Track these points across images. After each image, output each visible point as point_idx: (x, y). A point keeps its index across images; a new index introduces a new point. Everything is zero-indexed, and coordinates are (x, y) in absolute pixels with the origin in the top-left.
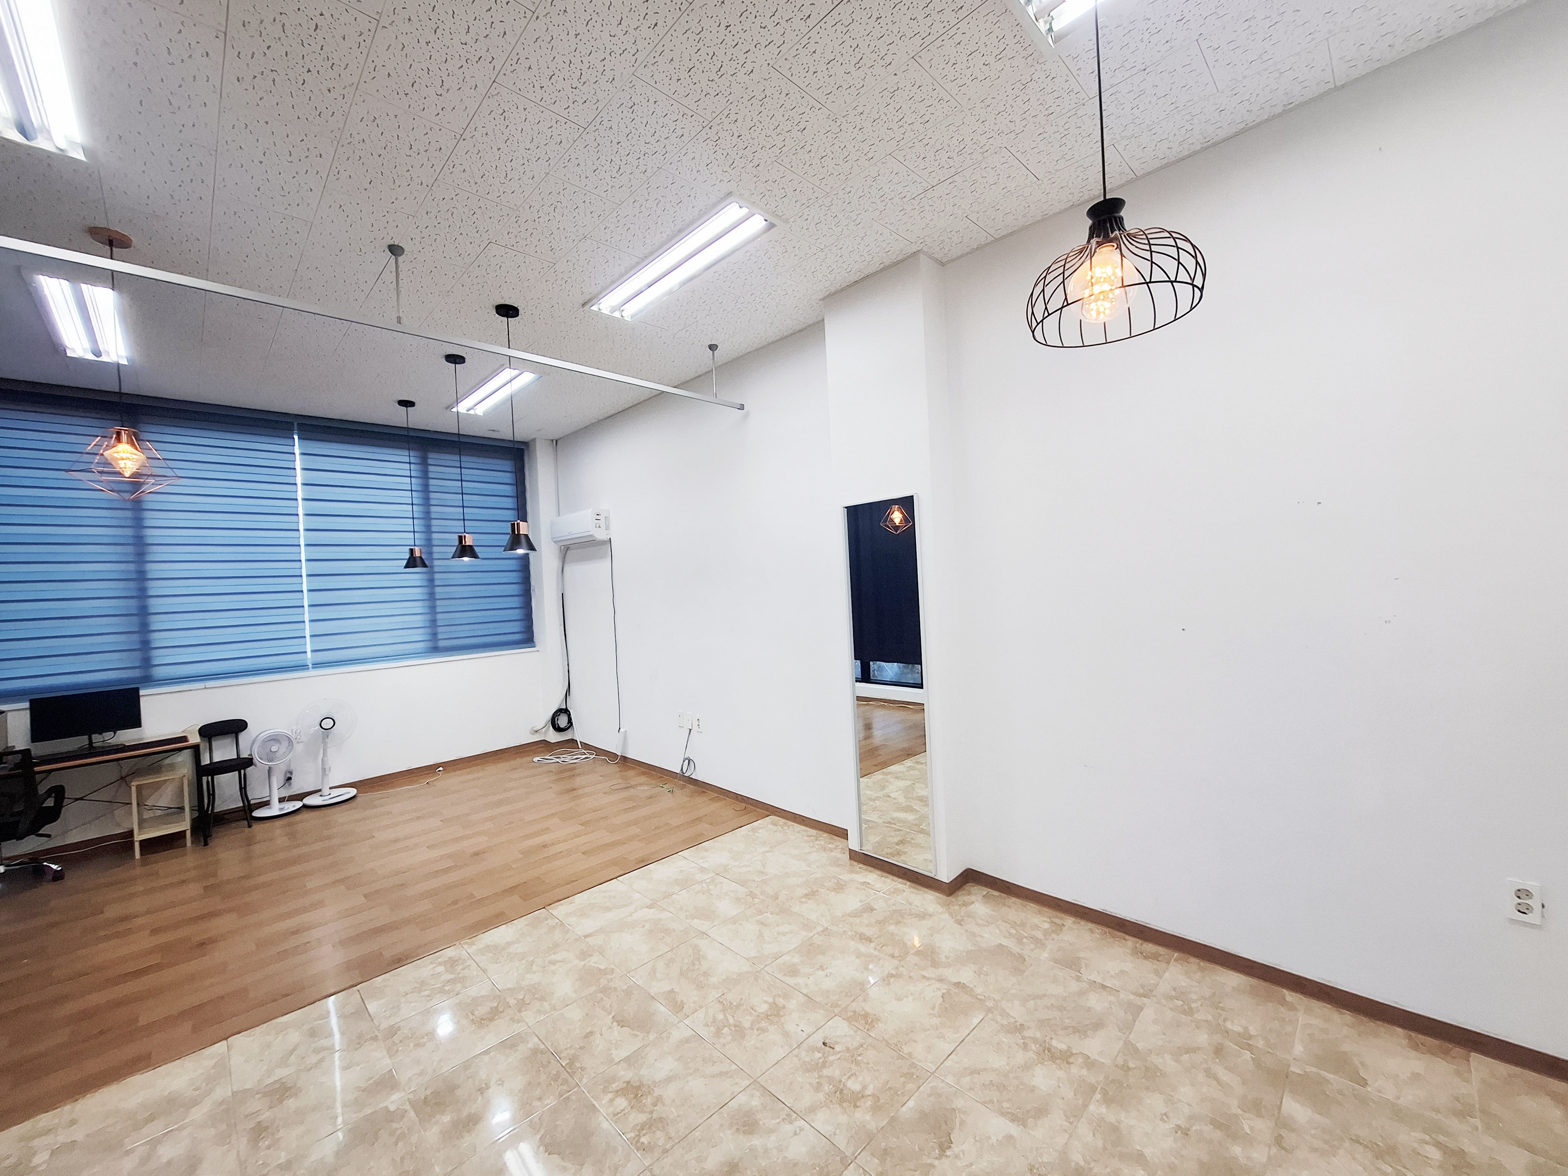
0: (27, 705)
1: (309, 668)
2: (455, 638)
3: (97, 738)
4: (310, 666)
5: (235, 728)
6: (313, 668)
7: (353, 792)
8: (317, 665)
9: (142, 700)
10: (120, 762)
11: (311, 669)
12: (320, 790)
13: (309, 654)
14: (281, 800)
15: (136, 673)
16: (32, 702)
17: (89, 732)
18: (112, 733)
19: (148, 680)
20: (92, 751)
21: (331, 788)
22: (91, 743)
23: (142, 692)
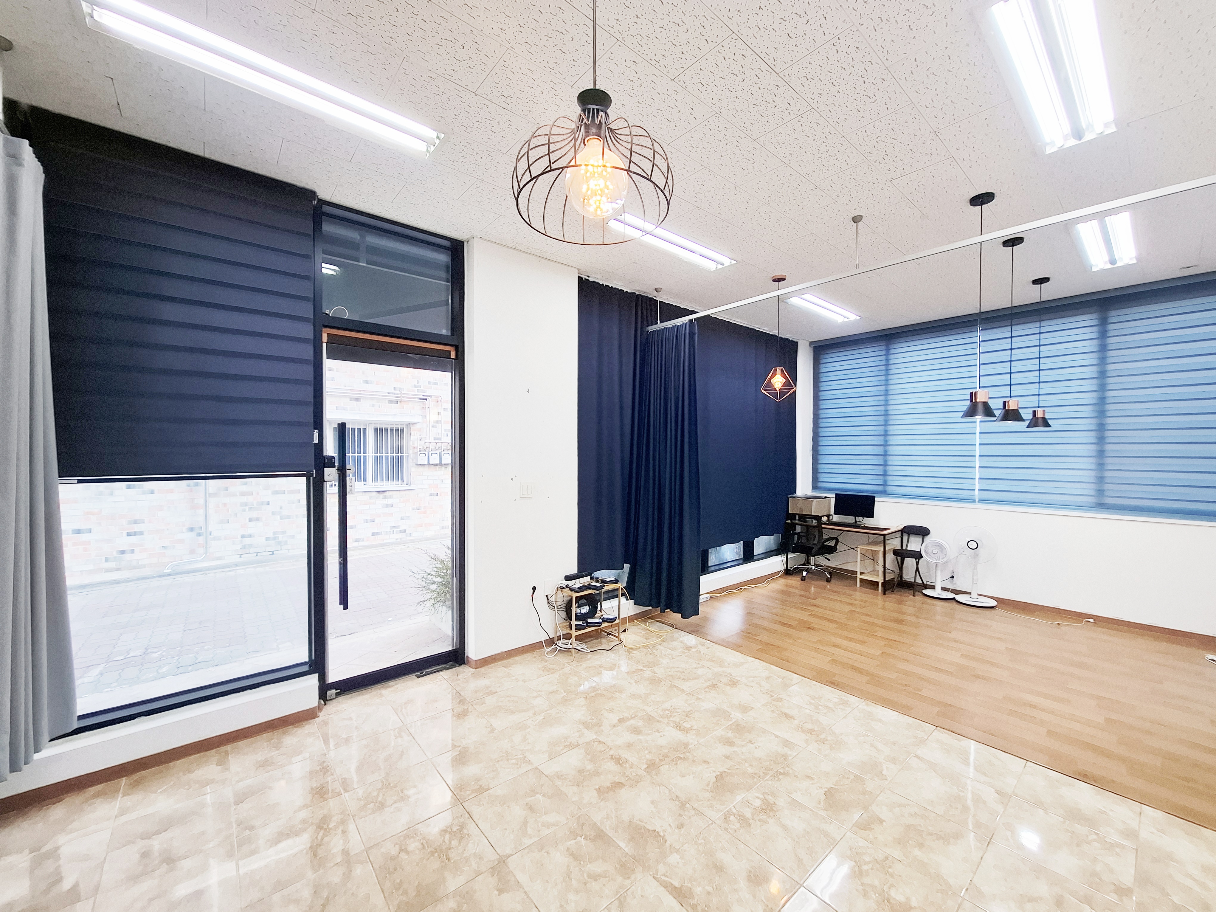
0: (834, 496)
1: (975, 502)
2: (1125, 497)
3: (859, 519)
4: (977, 500)
5: (922, 532)
6: (979, 502)
7: (993, 603)
8: (982, 501)
9: (876, 503)
10: (869, 535)
11: (977, 503)
12: (970, 593)
13: (977, 492)
14: (944, 589)
15: (880, 488)
16: (836, 494)
17: (856, 516)
18: (862, 518)
19: (884, 493)
20: (855, 525)
21: (979, 595)
22: (856, 521)
23: (876, 499)
